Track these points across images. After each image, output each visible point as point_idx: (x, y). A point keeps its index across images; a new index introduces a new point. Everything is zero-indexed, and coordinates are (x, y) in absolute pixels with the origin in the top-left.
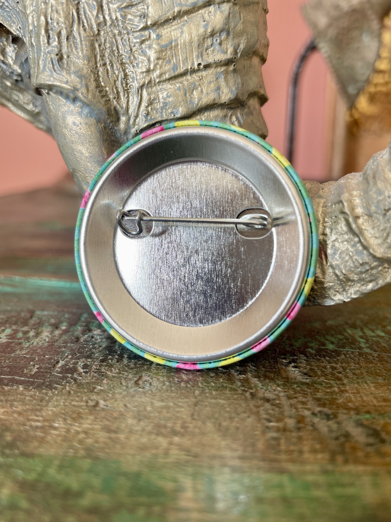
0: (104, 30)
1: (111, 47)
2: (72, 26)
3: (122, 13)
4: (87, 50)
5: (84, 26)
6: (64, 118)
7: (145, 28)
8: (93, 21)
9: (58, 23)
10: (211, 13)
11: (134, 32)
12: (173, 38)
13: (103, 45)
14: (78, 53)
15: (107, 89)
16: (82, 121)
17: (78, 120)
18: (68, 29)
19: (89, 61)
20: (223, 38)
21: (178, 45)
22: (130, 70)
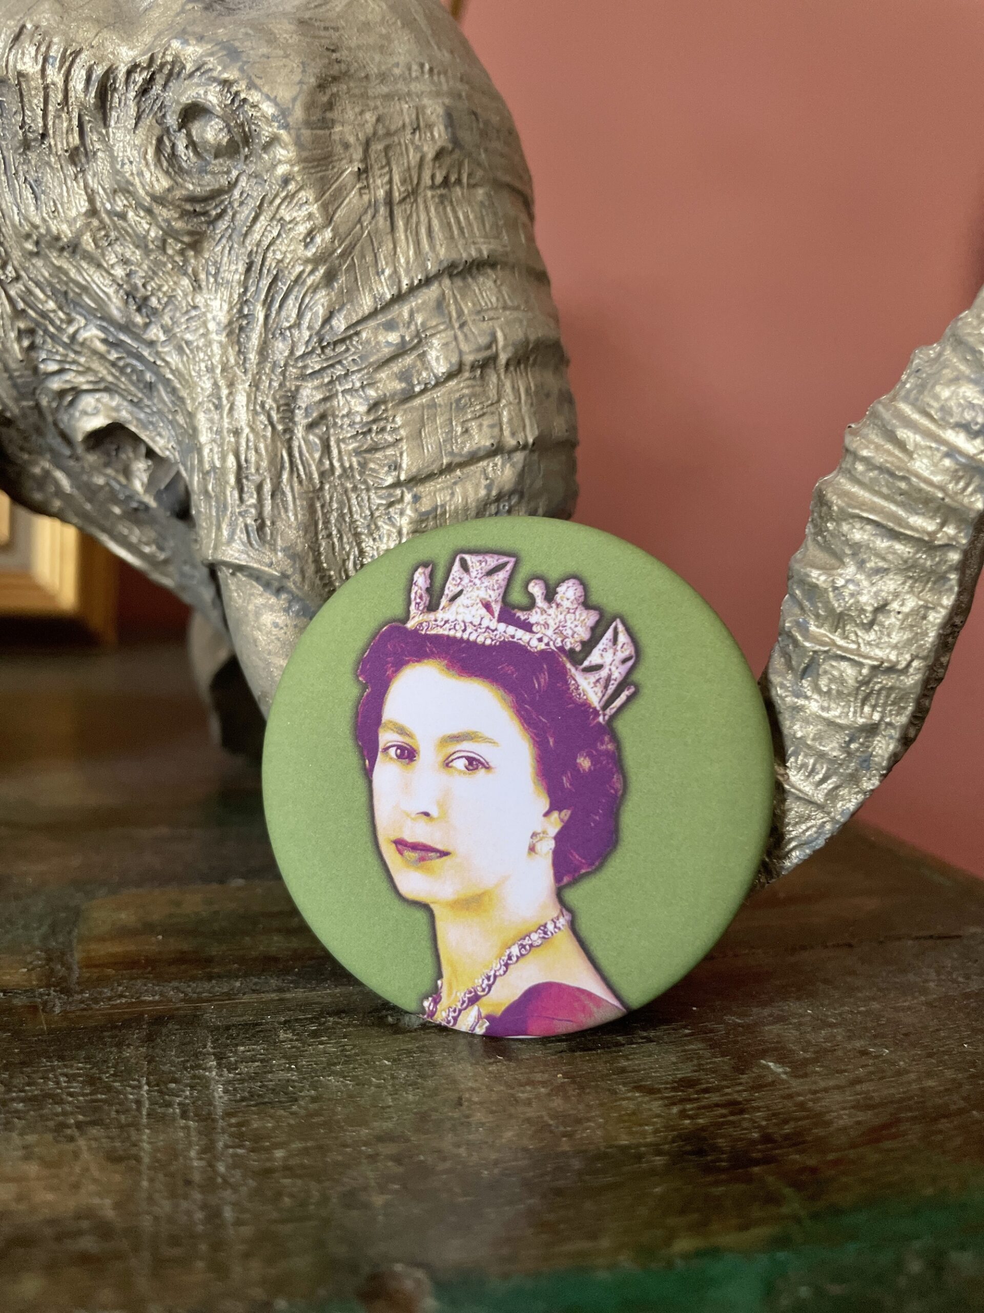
0: (330, 482)
1: (341, 508)
2: (280, 476)
3: (360, 459)
4: (304, 515)
5: (299, 476)
6: (257, 615)
7: (397, 484)
8: (314, 468)
9: (257, 470)
10: (496, 465)
11: (377, 488)
12: (439, 504)
13: (327, 505)
14: (288, 517)
15: (332, 573)
16: (289, 622)
17: (281, 619)
18: (275, 480)
19: (306, 532)
20: (513, 502)
21: (445, 513)
22: (368, 544)
